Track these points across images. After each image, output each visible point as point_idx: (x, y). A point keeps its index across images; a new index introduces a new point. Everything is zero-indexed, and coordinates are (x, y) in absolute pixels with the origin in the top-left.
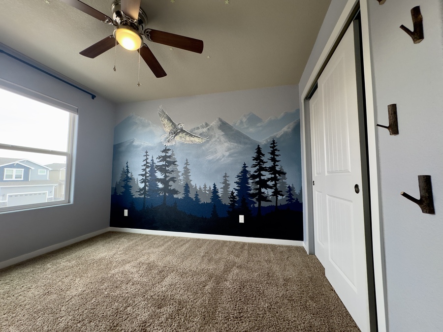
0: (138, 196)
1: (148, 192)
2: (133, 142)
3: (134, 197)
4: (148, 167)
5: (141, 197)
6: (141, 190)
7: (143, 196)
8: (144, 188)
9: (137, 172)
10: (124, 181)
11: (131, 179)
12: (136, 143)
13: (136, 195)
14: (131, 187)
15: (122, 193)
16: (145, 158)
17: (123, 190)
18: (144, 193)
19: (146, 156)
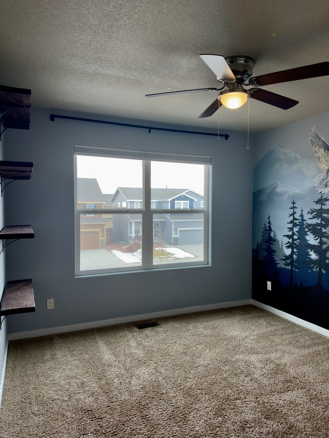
0: (284, 266)
1: (296, 262)
2: (275, 188)
3: (278, 266)
4: (295, 225)
5: (287, 267)
6: (287, 258)
7: (289, 267)
8: (291, 256)
9: (281, 232)
10: (266, 242)
11: (274, 240)
12: (279, 189)
13: (281, 264)
14: (274, 252)
15: (264, 257)
16: (292, 211)
17: (265, 254)
18: (291, 263)
19: (293, 208)
